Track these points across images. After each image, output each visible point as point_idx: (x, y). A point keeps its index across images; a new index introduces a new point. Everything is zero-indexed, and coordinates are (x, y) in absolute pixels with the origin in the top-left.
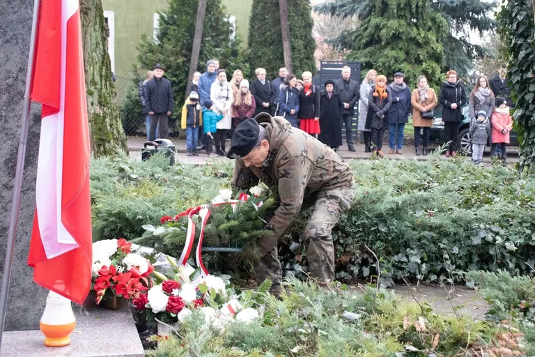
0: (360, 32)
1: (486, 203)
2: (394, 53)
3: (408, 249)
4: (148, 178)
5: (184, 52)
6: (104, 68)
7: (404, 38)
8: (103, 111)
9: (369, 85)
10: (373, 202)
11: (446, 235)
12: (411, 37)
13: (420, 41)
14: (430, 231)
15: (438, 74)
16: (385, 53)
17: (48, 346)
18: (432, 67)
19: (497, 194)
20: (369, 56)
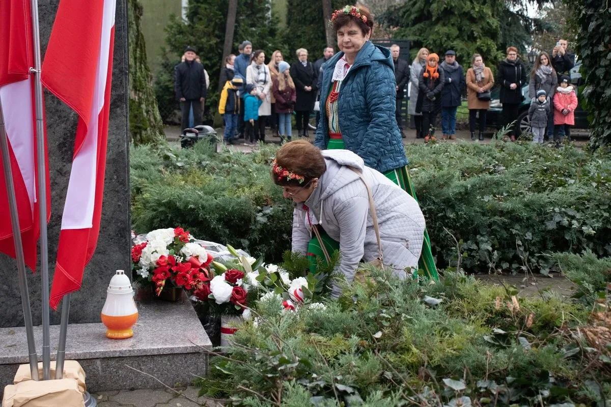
0: (409, 7)
1: (559, 186)
2: (445, 30)
3: (478, 236)
4: (195, 165)
5: (217, 32)
6: (138, 50)
7: (456, 13)
8: (139, 97)
9: (419, 65)
10: (440, 186)
11: (518, 220)
12: (464, 12)
13: (475, 16)
14: (501, 216)
15: (494, 52)
16: (436, 30)
17: (111, 338)
18: (487, 44)
19: (570, 176)
20: (418, 34)
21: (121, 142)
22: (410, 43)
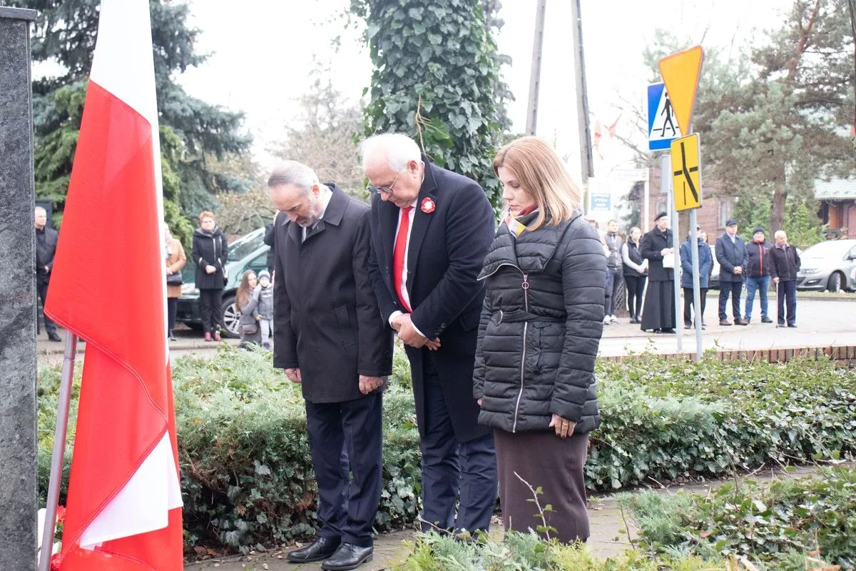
15: (176, 217)
20: (63, 192)
21: (27, 380)
22: (53, 204)
